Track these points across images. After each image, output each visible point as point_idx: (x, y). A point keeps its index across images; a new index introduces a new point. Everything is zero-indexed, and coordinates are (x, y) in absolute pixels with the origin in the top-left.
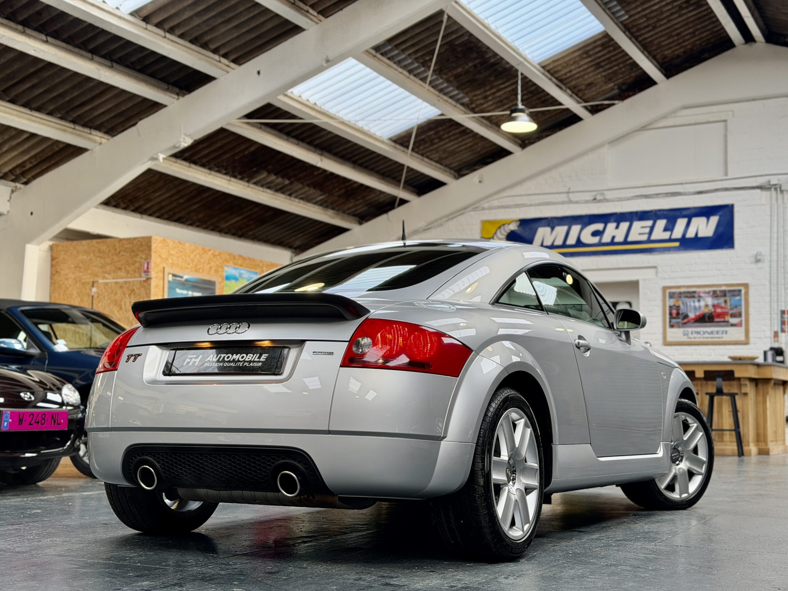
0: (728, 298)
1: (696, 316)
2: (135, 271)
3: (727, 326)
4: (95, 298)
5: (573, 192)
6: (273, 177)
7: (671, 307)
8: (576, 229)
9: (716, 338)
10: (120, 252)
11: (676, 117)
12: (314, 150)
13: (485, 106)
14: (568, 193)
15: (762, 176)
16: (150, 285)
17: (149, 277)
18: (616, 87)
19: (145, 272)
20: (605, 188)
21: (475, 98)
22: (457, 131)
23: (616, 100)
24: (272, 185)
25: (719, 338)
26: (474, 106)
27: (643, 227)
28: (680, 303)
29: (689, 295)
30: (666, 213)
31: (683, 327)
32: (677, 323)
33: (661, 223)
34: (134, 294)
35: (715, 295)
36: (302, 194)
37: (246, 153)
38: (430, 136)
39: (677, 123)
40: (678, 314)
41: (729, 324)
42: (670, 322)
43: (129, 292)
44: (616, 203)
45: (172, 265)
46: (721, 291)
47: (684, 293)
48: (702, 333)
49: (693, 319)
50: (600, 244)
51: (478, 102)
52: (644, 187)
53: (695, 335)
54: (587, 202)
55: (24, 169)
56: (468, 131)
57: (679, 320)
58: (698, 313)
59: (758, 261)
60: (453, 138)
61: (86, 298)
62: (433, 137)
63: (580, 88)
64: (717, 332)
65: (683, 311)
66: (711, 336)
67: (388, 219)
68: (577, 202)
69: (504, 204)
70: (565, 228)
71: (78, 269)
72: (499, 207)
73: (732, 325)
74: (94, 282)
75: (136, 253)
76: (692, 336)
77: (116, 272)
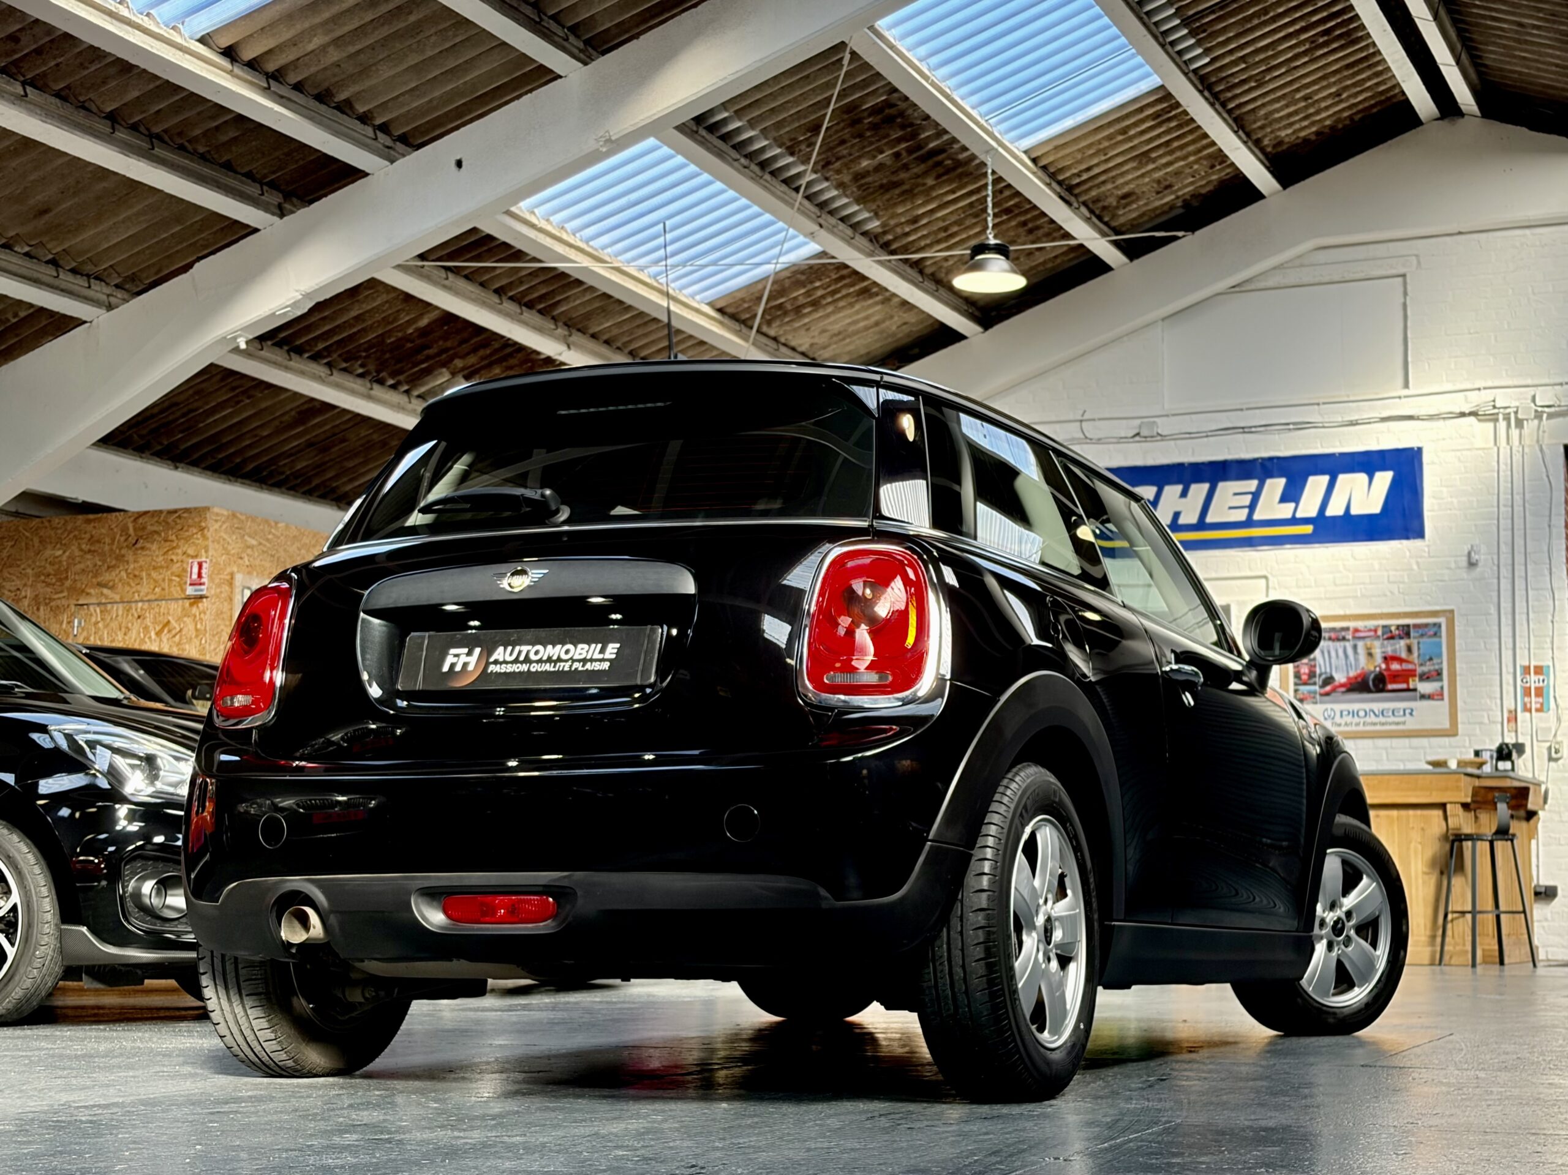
0: (1414, 642)
1: (1349, 678)
2: (170, 582)
3: (1414, 699)
4: (80, 639)
5: (1091, 420)
9: (1390, 723)
10: (137, 542)
11: (1302, 266)
12: (552, 326)
13: (911, 239)
15: (1478, 389)
18: (1179, 203)
19: (193, 584)
20: (1158, 412)
21: (893, 222)
23: (1179, 229)
25: (1397, 724)
27: (1236, 494)
29: (1334, 635)
30: (1285, 464)
33: (1276, 485)
34: (169, 631)
35: (1387, 635)
39: (1306, 280)
40: (1312, 674)
41: (1417, 695)
42: (1296, 691)
43: (158, 629)
44: (1180, 443)
46: (1398, 627)
48: (1362, 713)
49: (1342, 685)
51: (899, 230)
52: (1242, 410)
53: (1349, 719)
54: (1120, 440)
57: (1317, 688)
58: (1352, 674)
59: (1472, 564)
63: (1106, 204)
64: (1393, 713)
65: (1323, 670)
66: (1382, 719)
68: (1099, 441)
71: (43, 578)
73: (1423, 697)
74: (78, 606)
75: (174, 544)
76: (1342, 721)
77: (128, 584)
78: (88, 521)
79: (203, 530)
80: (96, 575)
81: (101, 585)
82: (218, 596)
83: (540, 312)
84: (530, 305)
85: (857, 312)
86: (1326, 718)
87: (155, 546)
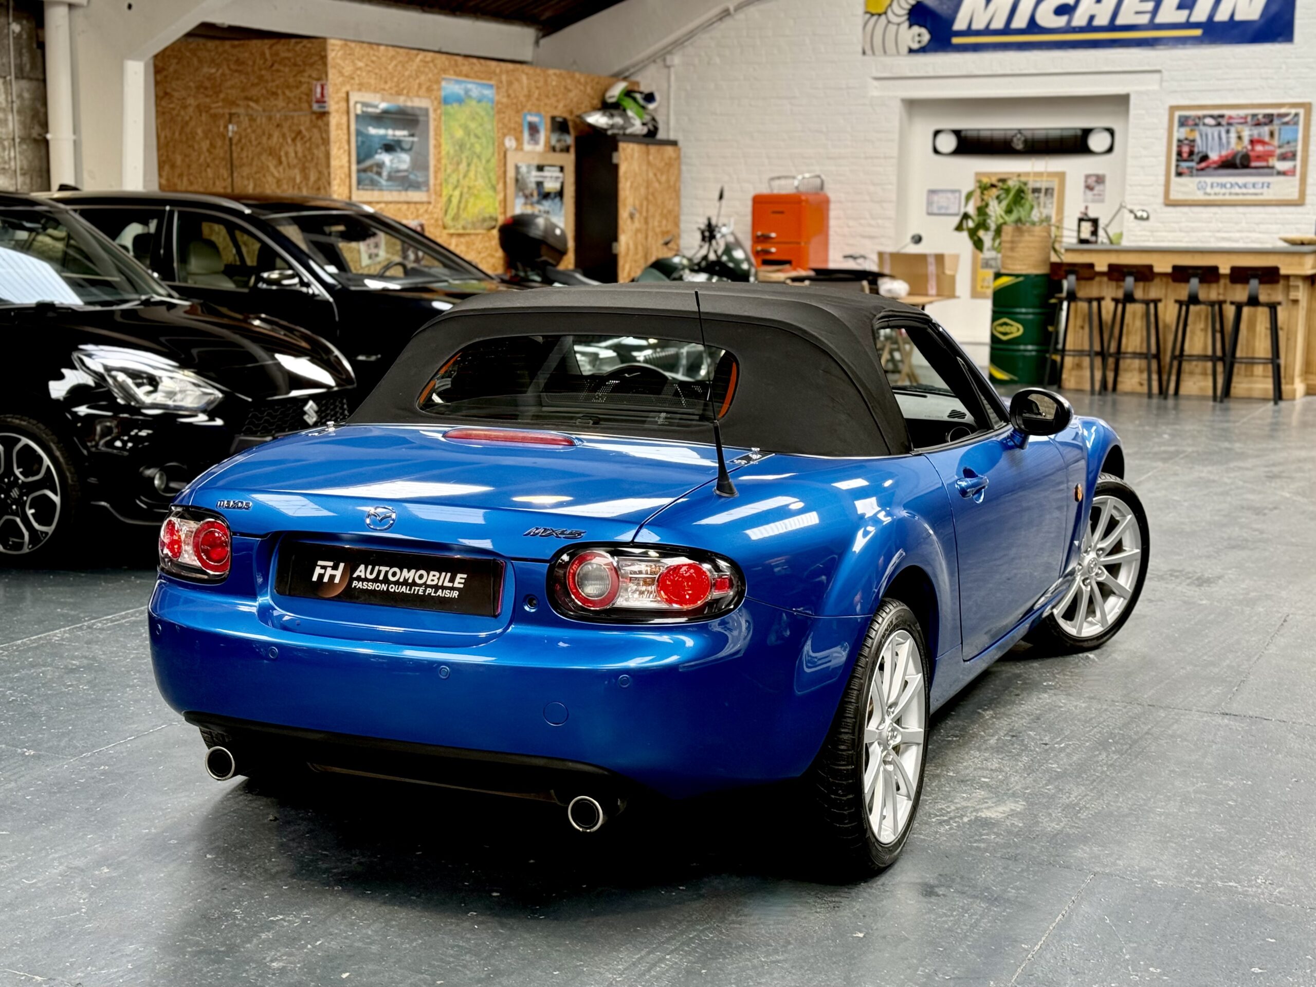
0: (1275, 127)
1: (1221, 157)
2: (300, 99)
3: (1271, 175)
4: (234, 141)
7: (1179, 141)
8: (1028, 2)
9: (1250, 194)
10: (272, 65)
16: (327, 124)
17: (326, 109)
19: (318, 102)
25: (1256, 194)
27: (1143, 1)
28: (1197, 135)
29: (1211, 121)
31: (1197, 176)
32: (1188, 168)
34: (302, 139)
35: (1255, 122)
40: (1191, 153)
41: (1275, 171)
42: (1177, 166)
43: (293, 135)
45: (361, 87)
46: (1265, 116)
47: (1206, 117)
48: (1228, 186)
49: (1214, 162)
50: (1069, 29)
53: (1217, 190)
57: (1193, 164)
58: (1224, 153)
61: (219, 143)
64: (1254, 185)
65: (1200, 149)
66: (1244, 190)
71: (202, 90)
73: (1280, 173)
74: (231, 115)
75: (302, 68)
76: (1212, 191)
77: (268, 99)
78: (234, 47)
79: (323, 58)
80: (243, 90)
81: (247, 99)
82: (337, 111)
86: (1199, 189)
87: (287, 70)
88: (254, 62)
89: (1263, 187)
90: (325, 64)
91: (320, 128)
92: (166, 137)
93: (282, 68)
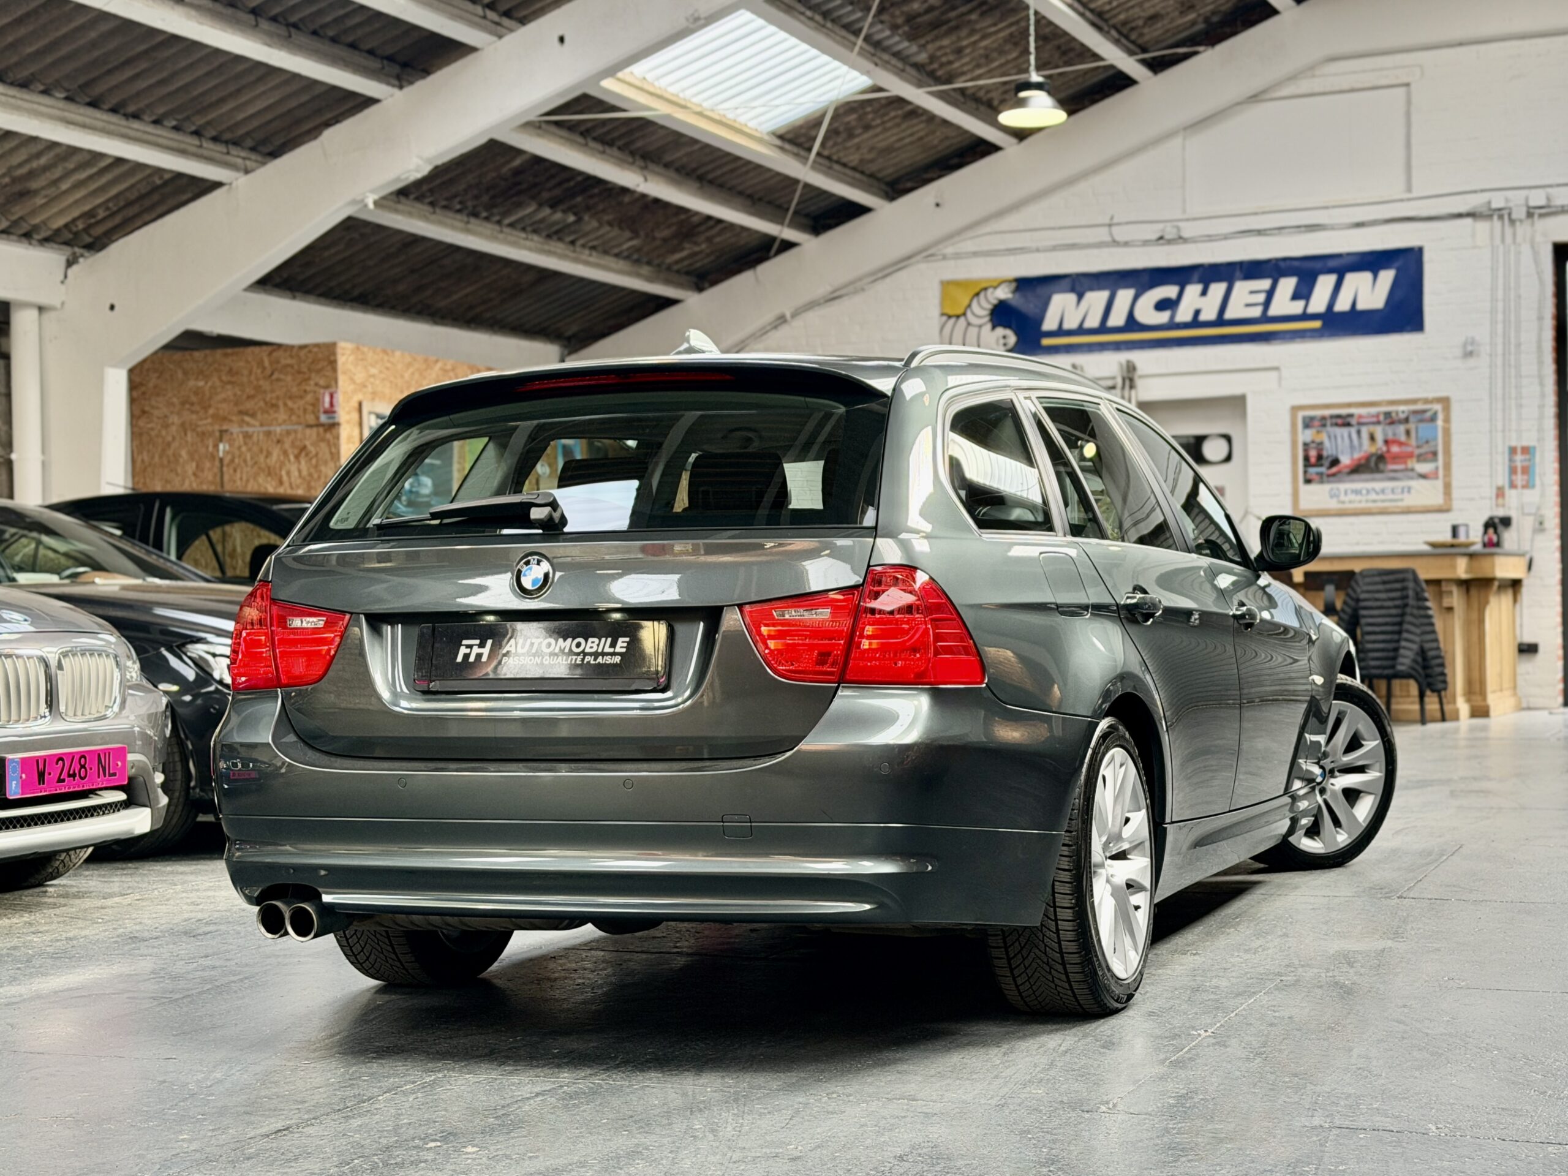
0: (1412, 426)
1: (1352, 459)
2: (305, 410)
3: (1412, 478)
4: (226, 461)
5: (1119, 224)
6: (547, 211)
7: (1306, 445)
8: (1124, 296)
9: (1390, 501)
10: (272, 374)
11: (1313, 76)
12: (630, 160)
13: (956, 65)
14: (1110, 225)
15: (1475, 192)
16: (338, 437)
17: (336, 420)
18: (1201, 19)
19: (326, 412)
20: (1181, 217)
21: (939, 53)
22: (900, 112)
23: (1200, 44)
24: (542, 226)
25: (1396, 501)
26: (935, 66)
27: (1252, 292)
28: (1324, 437)
29: (1339, 421)
30: (1296, 264)
31: (1329, 482)
32: (1318, 474)
33: (1288, 285)
34: (307, 455)
35: (1388, 421)
36: (597, 238)
37: (505, 170)
38: (848, 123)
39: (1317, 89)
40: (1320, 457)
41: (1415, 474)
42: (1305, 472)
43: (296, 451)
44: (1200, 245)
45: (374, 395)
46: (1398, 413)
47: (1332, 417)
48: (1364, 492)
49: (1346, 467)
50: (1172, 325)
51: (944, 59)
52: (1256, 214)
53: (1352, 497)
54: (1146, 243)
55: (93, 221)
56: (920, 111)
57: (1323, 469)
58: (1357, 456)
59: (1468, 354)
60: (889, 125)
61: (208, 464)
62: (853, 123)
63: (1133, 25)
64: (1393, 491)
65: (1330, 452)
66: (1381, 497)
67: (757, 279)
68: (1126, 244)
69: (985, 248)
70: (1104, 295)
71: (187, 406)
72: (975, 254)
73: (1423, 476)
74: (222, 432)
75: (306, 376)
76: (1346, 499)
77: (267, 412)
78: (226, 355)
79: (333, 363)
80: (236, 404)
81: (241, 413)
82: (348, 422)
83: (619, 148)
84: (610, 144)
85: (904, 131)
86: (1332, 497)
87: (289, 378)
88: (251, 372)
89: (1403, 492)
90: (335, 370)
91: (328, 442)
92: (143, 461)
93: (282, 377)
